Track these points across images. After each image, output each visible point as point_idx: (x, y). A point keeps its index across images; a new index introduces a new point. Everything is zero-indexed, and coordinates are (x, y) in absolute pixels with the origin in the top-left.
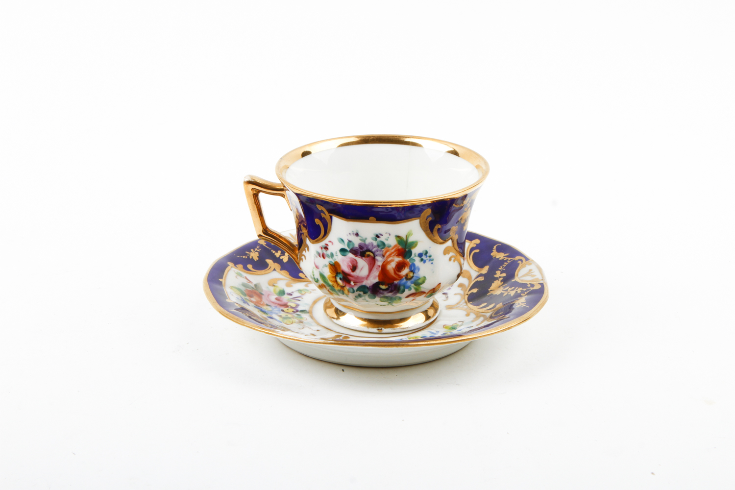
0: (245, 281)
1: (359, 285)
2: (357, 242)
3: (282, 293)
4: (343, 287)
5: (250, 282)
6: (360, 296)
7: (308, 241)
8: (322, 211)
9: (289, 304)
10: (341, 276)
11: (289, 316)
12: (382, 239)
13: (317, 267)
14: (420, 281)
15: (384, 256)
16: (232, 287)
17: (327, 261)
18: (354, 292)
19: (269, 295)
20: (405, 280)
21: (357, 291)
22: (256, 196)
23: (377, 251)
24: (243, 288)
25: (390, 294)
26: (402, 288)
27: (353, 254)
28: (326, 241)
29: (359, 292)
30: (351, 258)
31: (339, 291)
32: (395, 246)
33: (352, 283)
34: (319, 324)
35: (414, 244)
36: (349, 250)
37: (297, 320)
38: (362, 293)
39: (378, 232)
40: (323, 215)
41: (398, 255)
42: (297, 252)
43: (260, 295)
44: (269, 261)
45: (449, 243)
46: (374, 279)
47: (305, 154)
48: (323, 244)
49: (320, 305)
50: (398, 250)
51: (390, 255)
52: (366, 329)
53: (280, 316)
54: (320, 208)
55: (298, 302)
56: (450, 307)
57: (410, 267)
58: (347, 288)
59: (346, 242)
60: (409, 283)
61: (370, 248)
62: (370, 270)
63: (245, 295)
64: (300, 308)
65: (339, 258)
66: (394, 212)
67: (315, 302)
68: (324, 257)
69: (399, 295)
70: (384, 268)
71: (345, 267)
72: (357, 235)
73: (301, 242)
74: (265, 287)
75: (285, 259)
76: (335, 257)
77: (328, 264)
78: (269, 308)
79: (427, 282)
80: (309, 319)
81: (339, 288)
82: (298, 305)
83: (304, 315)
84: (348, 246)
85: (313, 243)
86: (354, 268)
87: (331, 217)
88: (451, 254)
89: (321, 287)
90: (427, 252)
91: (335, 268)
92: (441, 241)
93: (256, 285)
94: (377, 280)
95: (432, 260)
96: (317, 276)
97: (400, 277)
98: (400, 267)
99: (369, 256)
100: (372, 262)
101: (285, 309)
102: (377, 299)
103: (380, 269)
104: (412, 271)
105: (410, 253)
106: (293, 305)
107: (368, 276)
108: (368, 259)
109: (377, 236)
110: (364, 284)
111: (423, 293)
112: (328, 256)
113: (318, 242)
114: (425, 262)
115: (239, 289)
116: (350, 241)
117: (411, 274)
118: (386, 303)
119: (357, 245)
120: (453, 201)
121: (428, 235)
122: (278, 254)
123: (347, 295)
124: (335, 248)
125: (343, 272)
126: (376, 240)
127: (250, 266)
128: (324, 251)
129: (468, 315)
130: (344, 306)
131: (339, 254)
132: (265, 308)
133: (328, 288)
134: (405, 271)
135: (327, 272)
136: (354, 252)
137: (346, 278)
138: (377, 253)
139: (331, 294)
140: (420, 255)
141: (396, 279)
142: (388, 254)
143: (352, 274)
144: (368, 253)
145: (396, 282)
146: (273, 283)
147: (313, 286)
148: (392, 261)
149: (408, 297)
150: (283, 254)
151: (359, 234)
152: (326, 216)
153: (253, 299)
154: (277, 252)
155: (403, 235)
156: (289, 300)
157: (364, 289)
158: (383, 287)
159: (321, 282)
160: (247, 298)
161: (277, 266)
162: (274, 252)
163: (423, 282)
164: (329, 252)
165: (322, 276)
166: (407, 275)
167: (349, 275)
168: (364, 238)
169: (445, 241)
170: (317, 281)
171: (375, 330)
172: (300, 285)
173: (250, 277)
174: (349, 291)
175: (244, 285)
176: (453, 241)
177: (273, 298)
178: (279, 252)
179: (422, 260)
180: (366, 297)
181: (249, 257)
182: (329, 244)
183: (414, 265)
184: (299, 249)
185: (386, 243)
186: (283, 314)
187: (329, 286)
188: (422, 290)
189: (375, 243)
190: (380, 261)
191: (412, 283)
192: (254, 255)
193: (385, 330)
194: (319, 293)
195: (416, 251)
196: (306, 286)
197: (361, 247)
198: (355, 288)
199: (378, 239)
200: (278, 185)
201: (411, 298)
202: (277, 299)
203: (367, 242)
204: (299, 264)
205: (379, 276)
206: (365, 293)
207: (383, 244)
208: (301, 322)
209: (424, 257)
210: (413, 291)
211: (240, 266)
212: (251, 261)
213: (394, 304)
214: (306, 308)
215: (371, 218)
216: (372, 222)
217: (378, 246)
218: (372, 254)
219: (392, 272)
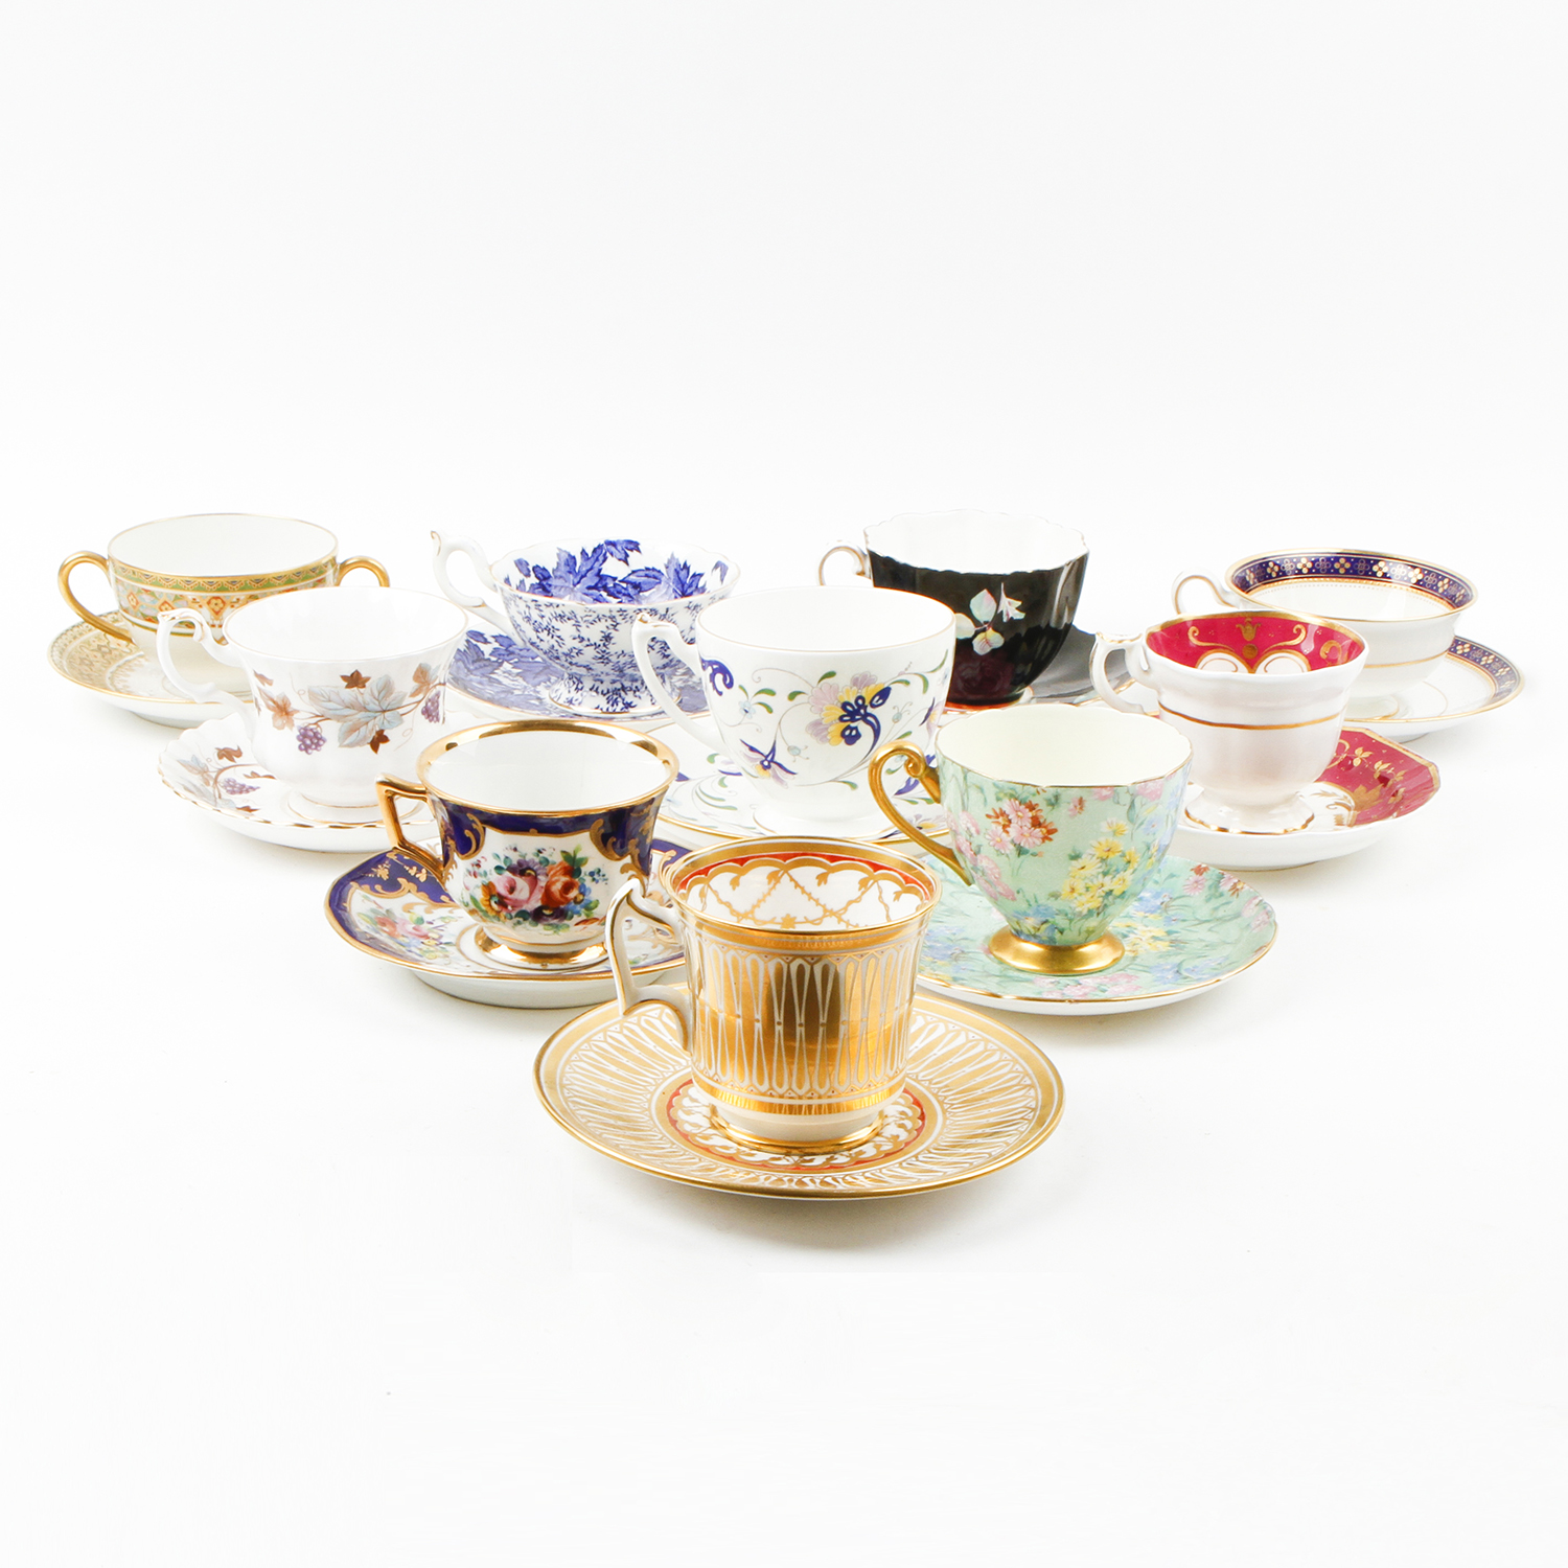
0: (374, 906)
1: (518, 910)
2: (515, 858)
3: (421, 921)
4: (498, 913)
5: (380, 907)
6: (519, 923)
7: (456, 857)
8: (473, 821)
9: (430, 935)
10: (496, 899)
11: (432, 949)
12: (545, 854)
13: (467, 888)
14: (592, 905)
15: (547, 875)
16: (359, 914)
17: (479, 881)
18: (511, 918)
19: (404, 924)
20: (573, 904)
21: (516, 916)
22: (390, 800)
23: (540, 868)
24: (372, 915)
25: (555, 921)
26: (570, 913)
27: (511, 872)
28: (478, 857)
29: (518, 919)
30: (508, 878)
31: (494, 917)
32: (561, 864)
33: (510, 908)
34: (469, 959)
35: (583, 861)
36: (505, 867)
37: (441, 955)
38: (521, 919)
39: (540, 847)
40: (474, 826)
41: (565, 874)
42: (442, 869)
43: (393, 924)
44: (402, 880)
45: (628, 860)
46: (535, 903)
47: (450, 746)
48: (474, 860)
49: (472, 934)
50: (565, 868)
51: (555, 875)
52: (527, 964)
53: (420, 949)
54: (471, 817)
55: (442, 933)
56: (633, 938)
57: (580, 888)
58: (504, 913)
59: (502, 858)
60: (578, 907)
61: (531, 865)
62: (531, 892)
63: (376, 924)
64: (444, 940)
65: (494, 877)
66: (560, 824)
67: (463, 933)
68: (475, 875)
69: (566, 922)
70: (547, 890)
71: (501, 889)
72: (515, 849)
73: (447, 856)
74: (398, 913)
75: (422, 877)
76: (489, 875)
77: (480, 884)
78: (406, 940)
79: (599, 906)
80: (457, 954)
81: (494, 914)
82: (441, 937)
83: (448, 948)
84: (505, 862)
85: (462, 859)
86: (512, 889)
87: (484, 829)
88: (631, 872)
89: (472, 912)
90: (599, 871)
91: (489, 889)
92: (618, 857)
93: (388, 911)
94: (539, 904)
95: (606, 880)
96: (467, 899)
97: (568, 901)
98: (567, 888)
99: (529, 875)
100: (534, 882)
101: (426, 941)
102: (540, 927)
103: (543, 890)
104: (583, 894)
105: (580, 872)
106: (436, 936)
107: (529, 898)
108: (529, 878)
109: (540, 852)
110: (524, 908)
111: (596, 919)
112: (481, 875)
113: (468, 857)
114: (597, 882)
115: (368, 916)
116: (507, 858)
117: (581, 897)
118: (551, 932)
119: (515, 862)
120: (632, 809)
121: (600, 849)
122: (413, 871)
123: (504, 922)
124: (488, 865)
125: (499, 895)
126: (538, 855)
127: (378, 887)
128: (476, 868)
129: (654, 947)
130: (499, 936)
131: (493, 872)
132: (401, 939)
133: (481, 913)
134: (573, 894)
135: (480, 895)
136: (512, 870)
137: (502, 902)
138: (539, 872)
139: (485, 921)
140: (592, 874)
141: (563, 903)
142: (552, 873)
143: (510, 896)
144: (528, 871)
145: (562, 906)
146: (408, 908)
147: (462, 913)
148: (557, 881)
149: (577, 924)
150: (419, 871)
151: (518, 849)
152: (478, 826)
153: (385, 928)
154: (411, 868)
155: (570, 851)
156: (430, 930)
157: (523, 915)
158: (547, 912)
159: (472, 906)
160: (379, 926)
161: (412, 886)
162: (407, 868)
163: (596, 907)
164: (481, 870)
165: (473, 899)
166: (576, 898)
167: (506, 898)
168: (524, 852)
169: (622, 856)
170: (467, 905)
171: (538, 966)
172: (442, 911)
173: (379, 901)
174: (505, 917)
175: (373, 911)
176: (632, 857)
177: (410, 927)
178: (415, 868)
179: (594, 880)
180: (526, 925)
181: (376, 875)
182: (482, 860)
183: (584, 886)
184: (444, 866)
185: (550, 859)
186: (422, 946)
187: (482, 911)
188: (595, 916)
189: (537, 860)
190: (543, 881)
191: (582, 907)
192: (383, 872)
193: (550, 966)
194: (470, 919)
195: (586, 869)
196: (451, 912)
197: (520, 863)
198: (513, 914)
199: (541, 855)
200: (419, 786)
201: (581, 926)
202: (414, 928)
203: (527, 859)
204: (444, 884)
205: (542, 899)
206: (525, 919)
207: (547, 860)
208: (447, 956)
209: (596, 877)
210: (583, 917)
211: (367, 887)
212: (379, 880)
213: (560, 933)
214: (453, 940)
215: (532, 830)
216: (533, 834)
217: (541, 863)
218: (533, 873)
219: (557, 895)
